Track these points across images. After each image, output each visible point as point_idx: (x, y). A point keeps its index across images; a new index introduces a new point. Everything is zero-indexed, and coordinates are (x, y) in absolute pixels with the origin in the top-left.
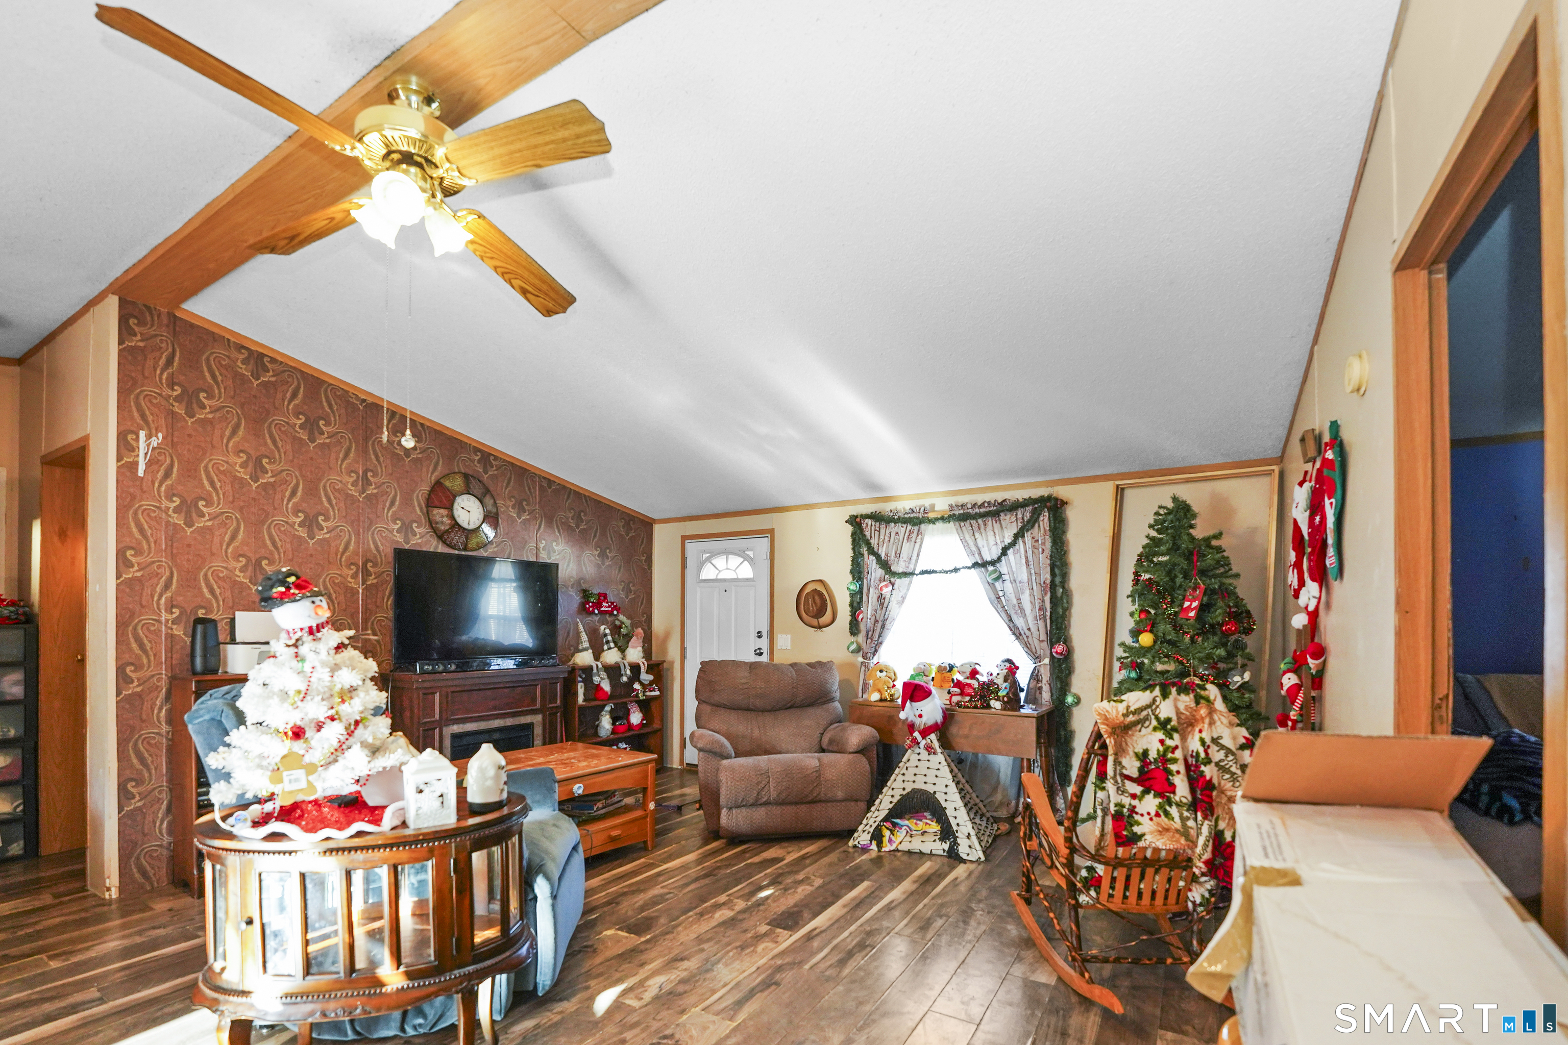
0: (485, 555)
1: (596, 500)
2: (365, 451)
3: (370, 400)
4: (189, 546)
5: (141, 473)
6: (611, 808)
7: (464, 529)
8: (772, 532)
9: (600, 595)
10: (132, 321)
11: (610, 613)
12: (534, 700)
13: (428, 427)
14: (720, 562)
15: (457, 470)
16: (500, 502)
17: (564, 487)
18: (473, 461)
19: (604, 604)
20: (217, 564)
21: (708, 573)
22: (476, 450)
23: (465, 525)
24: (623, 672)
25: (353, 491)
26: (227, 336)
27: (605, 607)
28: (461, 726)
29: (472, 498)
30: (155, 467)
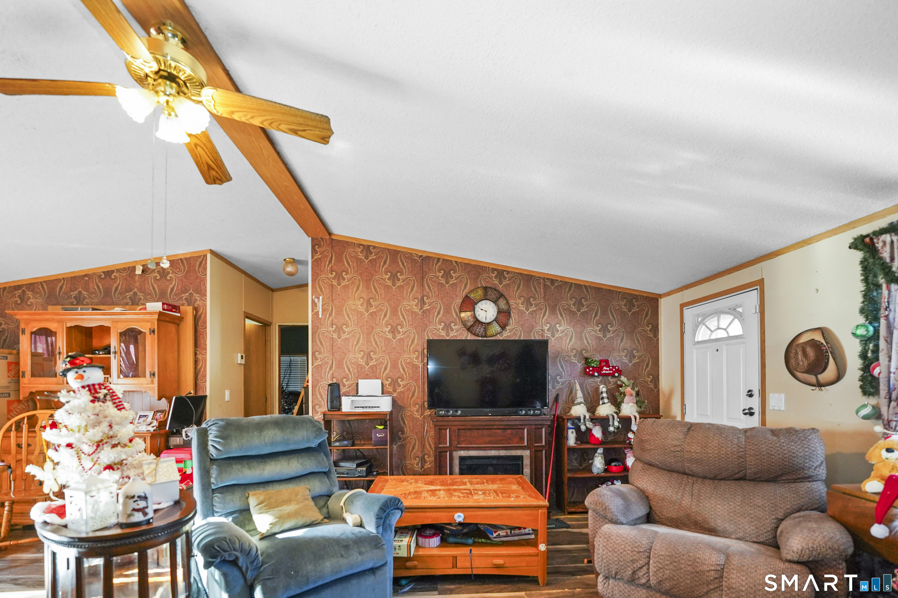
0: (501, 338)
1: (595, 288)
2: (423, 286)
3: (424, 255)
4: (339, 348)
5: (320, 316)
6: (516, 538)
7: (485, 323)
8: (761, 283)
9: (601, 361)
10: (317, 247)
11: (613, 375)
12: (522, 439)
13: (460, 262)
14: (712, 323)
15: (480, 286)
16: (511, 302)
17: (566, 283)
18: (491, 278)
19: (605, 368)
20: (351, 356)
21: (702, 334)
22: (493, 270)
23: (483, 320)
24: (611, 423)
25: (416, 309)
26: (354, 241)
27: (606, 370)
28: (466, 452)
29: (489, 302)
30: (326, 312)
